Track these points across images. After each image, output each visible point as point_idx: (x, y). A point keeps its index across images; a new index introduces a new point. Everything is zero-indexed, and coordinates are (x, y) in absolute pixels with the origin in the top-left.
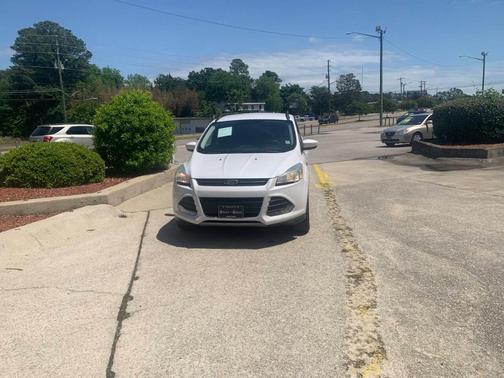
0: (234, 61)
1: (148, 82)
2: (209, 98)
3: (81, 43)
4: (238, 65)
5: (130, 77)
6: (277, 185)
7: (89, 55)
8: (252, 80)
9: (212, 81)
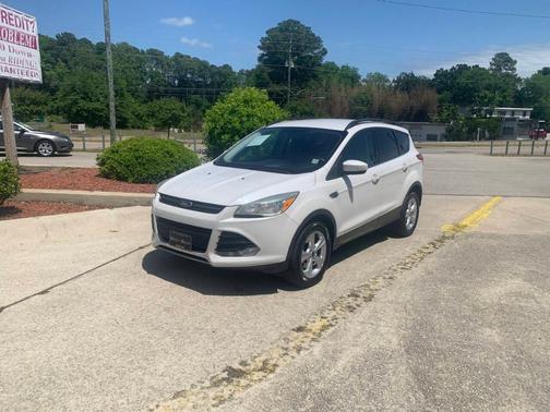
0: (498, 55)
1: (387, 81)
2: (455, 100)
3: (318, 40)
4: (503, 60)
5: (369, 75)
6: (236, 216)
7: (325, 52)
8: (519, 79)
9: (462, 80)
